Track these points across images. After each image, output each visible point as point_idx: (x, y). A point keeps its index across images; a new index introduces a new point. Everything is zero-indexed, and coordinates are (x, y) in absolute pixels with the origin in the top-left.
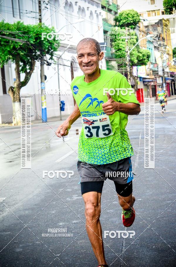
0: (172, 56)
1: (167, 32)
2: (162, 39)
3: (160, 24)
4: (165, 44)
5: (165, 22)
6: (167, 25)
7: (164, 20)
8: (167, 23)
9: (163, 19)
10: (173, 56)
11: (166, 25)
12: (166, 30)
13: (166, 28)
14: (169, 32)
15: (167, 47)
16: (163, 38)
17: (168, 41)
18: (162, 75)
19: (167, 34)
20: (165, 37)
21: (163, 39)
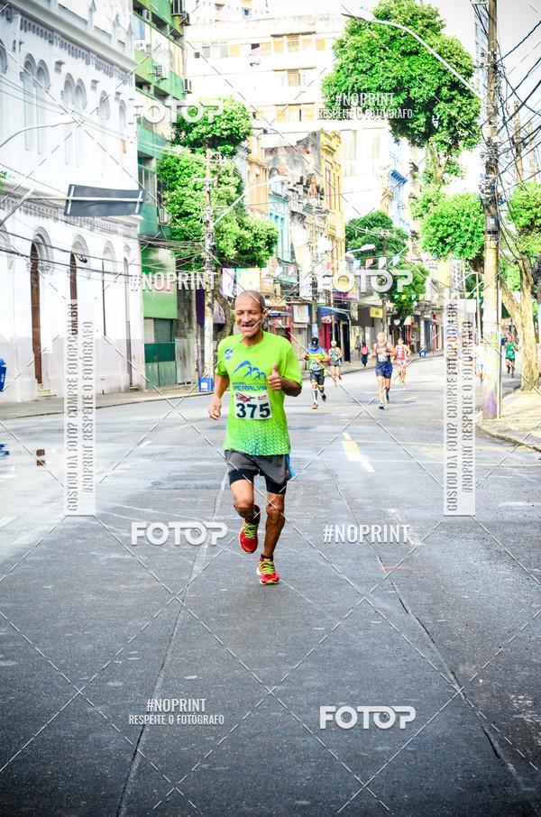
0: (344, 245)
1: (333, 171)
2: (315, 190)
3: (312, 146)
4: (325, 206)
5: (328, 140)
6: (334, 151)
7: (326, 135)
8: (333, 143)
9: (322, 131)
10: (346, 244)
11: (331, 151)
12: (329, 165)
13: (329, 158)
14: (337, 170)
15: (329, 217)
16: (318, 188)
17: (333, 197)
18: (311, 299)
19: (332, 175)
20: (323, 185)
21: (319, 191)
